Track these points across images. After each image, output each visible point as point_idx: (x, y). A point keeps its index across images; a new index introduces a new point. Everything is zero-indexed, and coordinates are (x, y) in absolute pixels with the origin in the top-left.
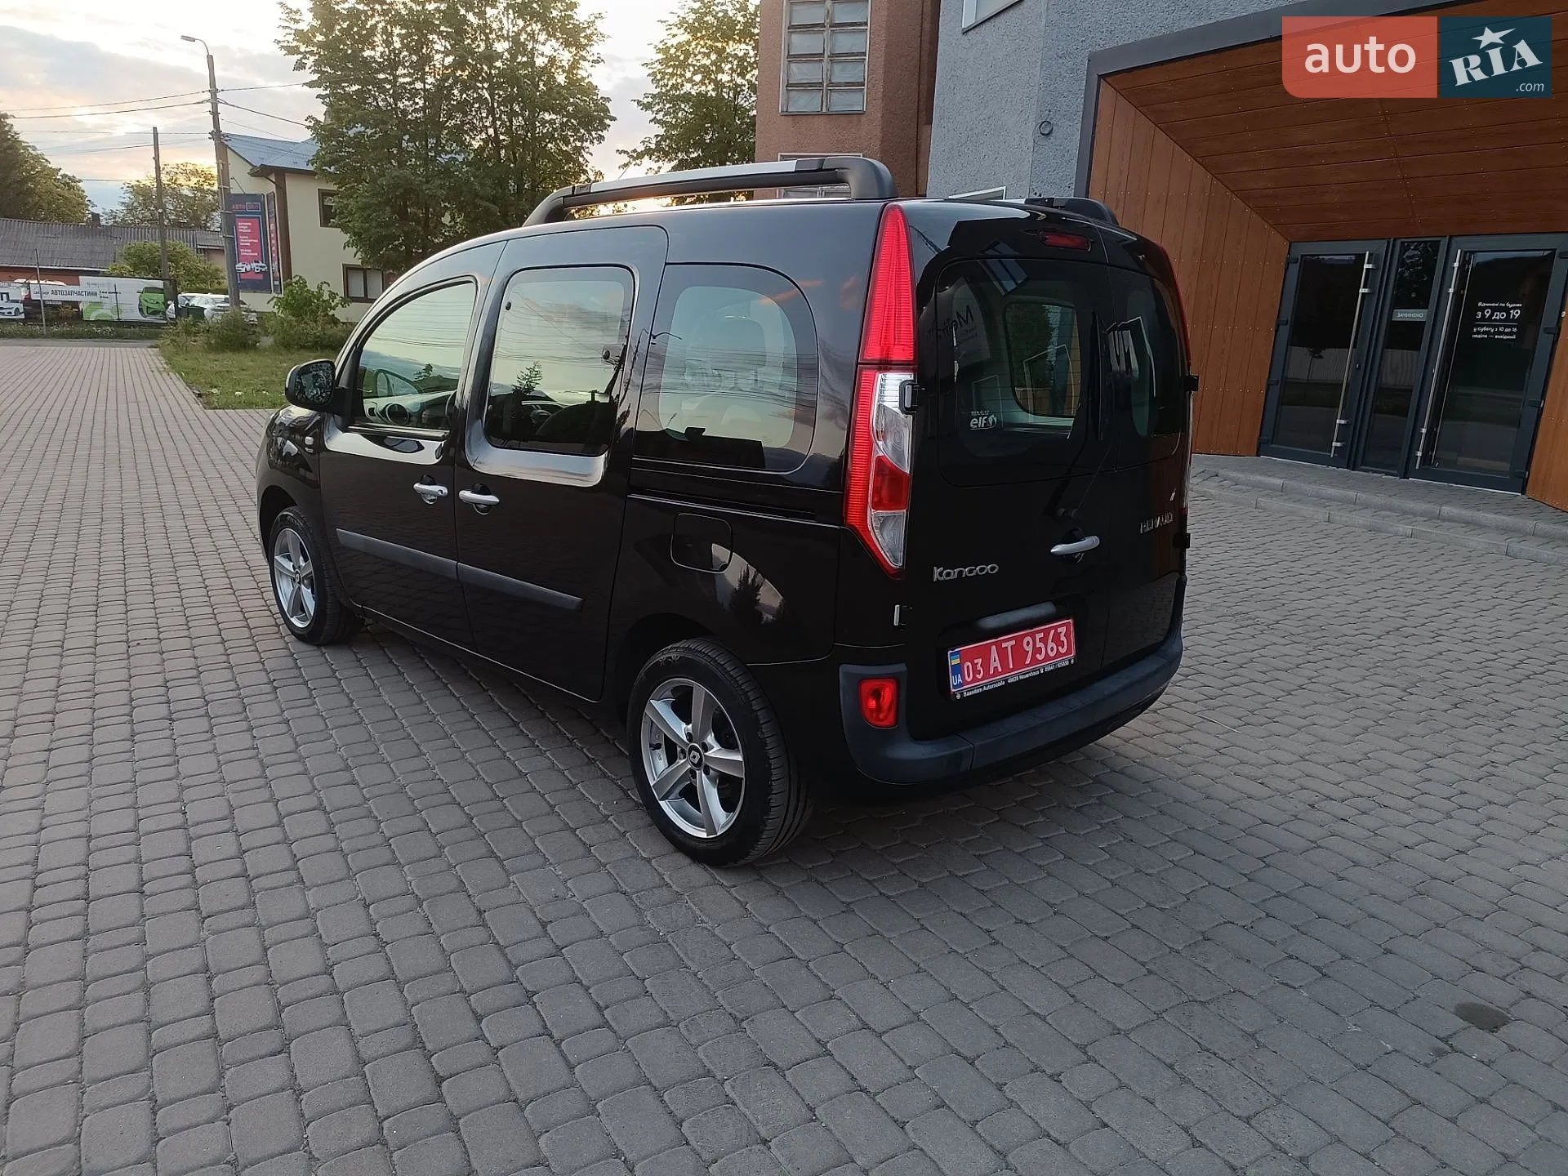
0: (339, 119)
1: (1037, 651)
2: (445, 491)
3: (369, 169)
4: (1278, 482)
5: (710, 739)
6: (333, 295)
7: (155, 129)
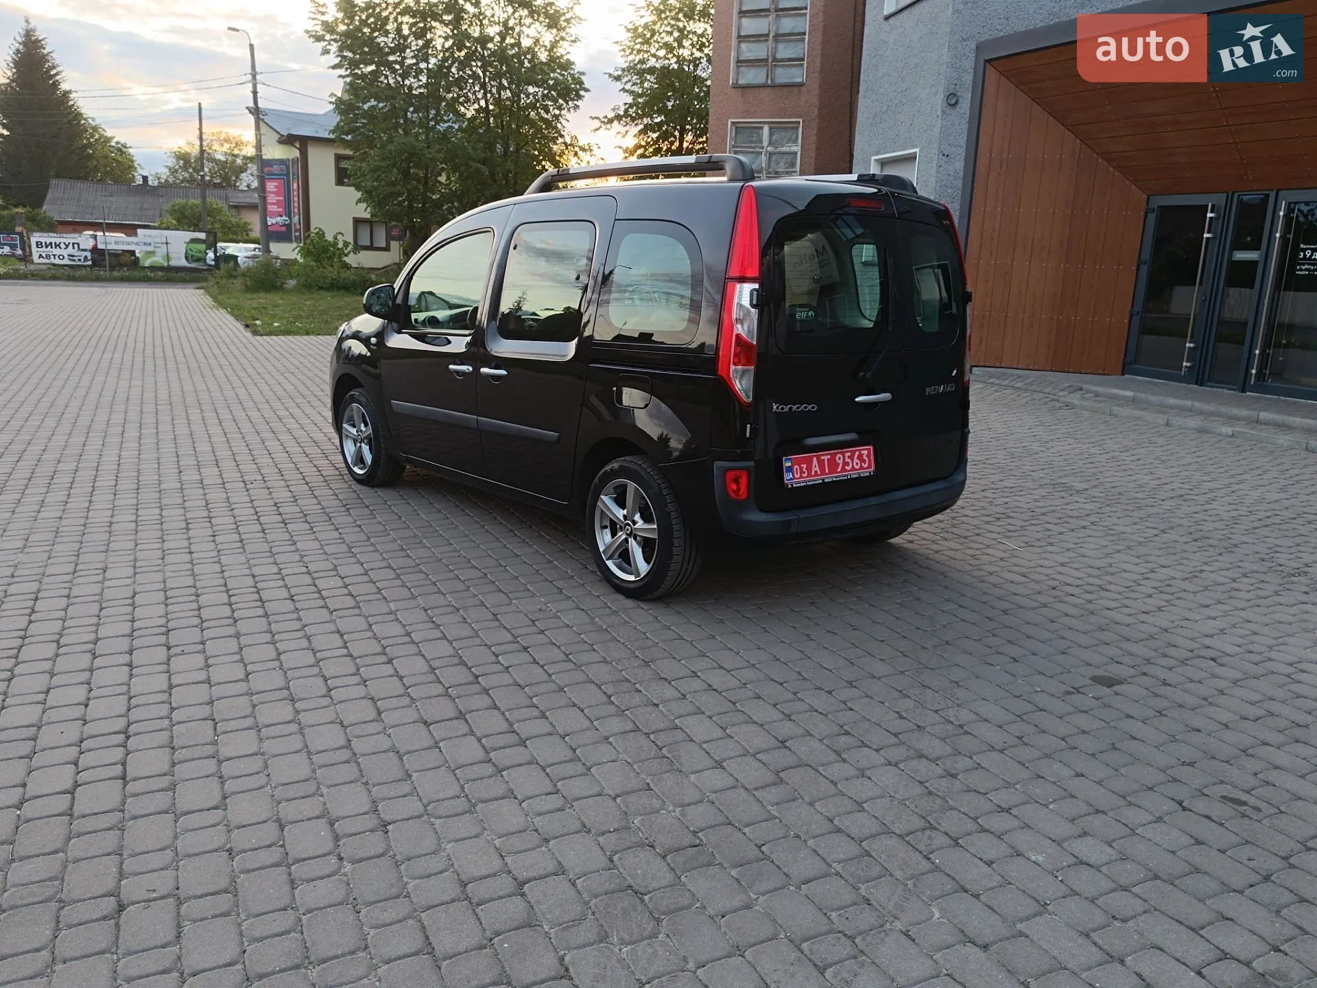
0: (356, 96)
1: (846, 464)
2: (471, 369)
3: (381, 138)
4: (1129, 394)
5: (637, 517)
6: (346, 244)
7: (200, 104)
